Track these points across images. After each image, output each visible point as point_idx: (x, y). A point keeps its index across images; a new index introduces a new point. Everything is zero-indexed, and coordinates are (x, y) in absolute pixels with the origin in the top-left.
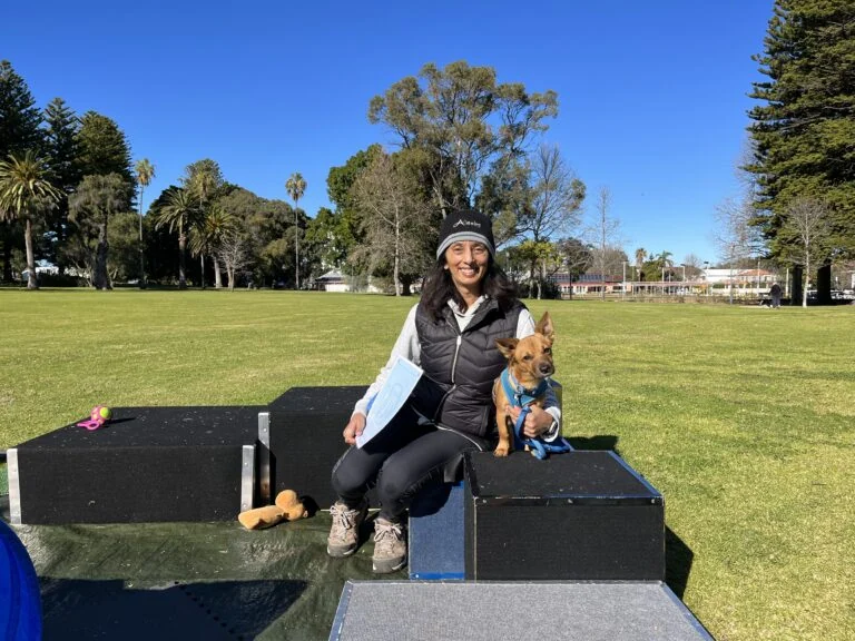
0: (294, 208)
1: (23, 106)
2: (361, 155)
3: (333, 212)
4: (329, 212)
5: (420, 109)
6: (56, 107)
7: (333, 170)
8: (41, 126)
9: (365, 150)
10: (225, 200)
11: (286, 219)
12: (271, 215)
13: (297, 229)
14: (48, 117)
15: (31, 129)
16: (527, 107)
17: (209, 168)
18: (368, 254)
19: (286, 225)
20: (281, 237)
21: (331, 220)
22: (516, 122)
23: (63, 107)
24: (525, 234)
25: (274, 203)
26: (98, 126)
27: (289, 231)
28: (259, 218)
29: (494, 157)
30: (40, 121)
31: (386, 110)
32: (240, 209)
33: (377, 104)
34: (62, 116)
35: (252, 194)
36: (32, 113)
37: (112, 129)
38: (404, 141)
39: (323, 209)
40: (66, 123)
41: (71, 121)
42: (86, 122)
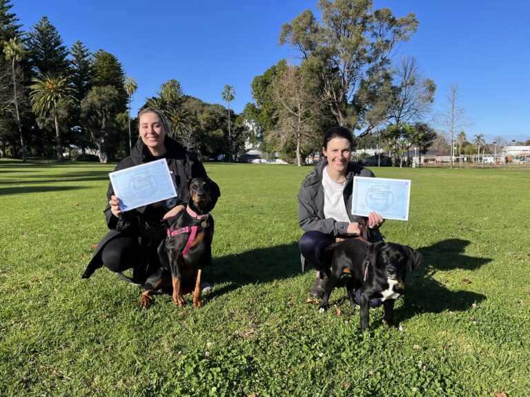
0: (227, 108)
1: (56, 45)
2: (273, 67)
3: (256, 106)
4: (253, 106)
6: (78, 46)
7: (256, 78)
8: (68, 58)
9: (275, 65)
10: (185, 105)
11: (223, 115)
12: (213, 113)
13: (230, 122)
14: (73, 53)
15: (61, 60)
17: (175, 85)
18: (279, 136)
19: (223, 119)
20: (219, 127)
23: (82, 45)
24: (390, 120)
25: (215, 105)
26: (105, 59)
27: (225, 123)
28: (206, 115)
30: (67, 54)
32: (193, 110)
33: (286, 29)
34: (82, 52)
35: (200, 101)
36: (62, 48)
37: (113, 60)
38: (304, 55)
40: (84, 56)
41: (87, 55)
42: (97, 56)
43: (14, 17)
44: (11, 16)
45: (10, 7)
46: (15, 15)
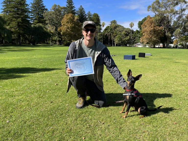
0: (131, 30)
1: (84, 14)
2: (145, 18)
3: (139, 30)
4: (138, 31)
5: (159, 7)
7: (139, 22)
8: (87, 17)
9: (146, 17)
10: (118, 28)
12: (126, 31)
13: (131, 34)
14: (87, 15)
15: (85, 18)
16: (186, 4)
19: (129, 33)
20: (128, 36)
21: (138, 32)
22: (183, 8)
23: (90, 13)
25: (127, 28)
26: (96, 16)
27: (130, 34)
28: (124, 32)
29: (177, 16)
30: (86, 16)
31: (151, 8)
32: (120, 30)
33: (149, 7)
35: (123, 27)
36: (85, 15)
37: (98, 15)
38: (155, 14)
39: (137, 30)
40: (90, 16)
41: (91, 15)
42: (93, 15)
43: (74, 7)
44: (73, 7)
45: (73, 4)
46: (74, 6)
